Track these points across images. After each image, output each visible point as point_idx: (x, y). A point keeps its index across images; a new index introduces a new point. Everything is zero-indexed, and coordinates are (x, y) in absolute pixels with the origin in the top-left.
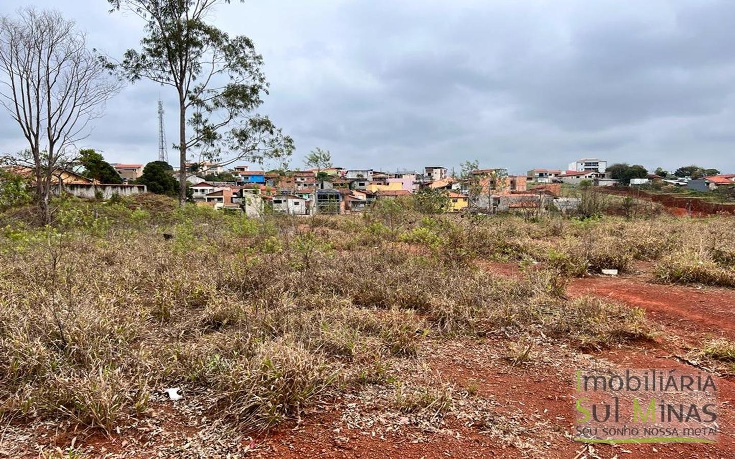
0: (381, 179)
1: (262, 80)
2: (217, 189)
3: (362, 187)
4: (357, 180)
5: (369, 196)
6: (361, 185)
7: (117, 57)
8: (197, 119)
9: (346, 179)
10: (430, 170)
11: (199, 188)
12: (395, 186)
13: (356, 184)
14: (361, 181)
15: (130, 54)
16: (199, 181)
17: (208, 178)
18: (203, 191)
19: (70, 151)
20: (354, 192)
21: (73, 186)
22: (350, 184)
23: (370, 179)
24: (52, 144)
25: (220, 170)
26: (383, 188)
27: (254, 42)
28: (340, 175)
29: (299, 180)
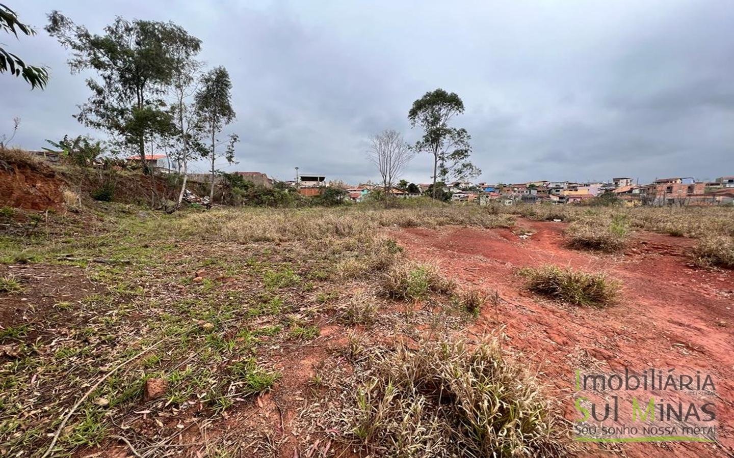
0: (573, 187)
1: (469, 146)
2: (466, 195)
3: (558, 193)
4: (554, 188)
5: (561, 198)
6: (556, 191)
7: (413, 144)
8: (442, 166)
9: (548, 188)
10: (616, 181)
11: (457, 195)
12: (582, 191)
13: (554, 191)
14: (558, 189)
15: (418, 143)
16: (458, 191)
17: (463, 190)
18: (459, 196)
19: (396, 182)
20: (551, 196)
21: (397, 194)
22: (550, 191)
23: (566, 187)
24: (390, 178)
25: (470, 185)
26: (573, 193)
27: (467, 130)
28: (545, 185)
29: (516, 189)
